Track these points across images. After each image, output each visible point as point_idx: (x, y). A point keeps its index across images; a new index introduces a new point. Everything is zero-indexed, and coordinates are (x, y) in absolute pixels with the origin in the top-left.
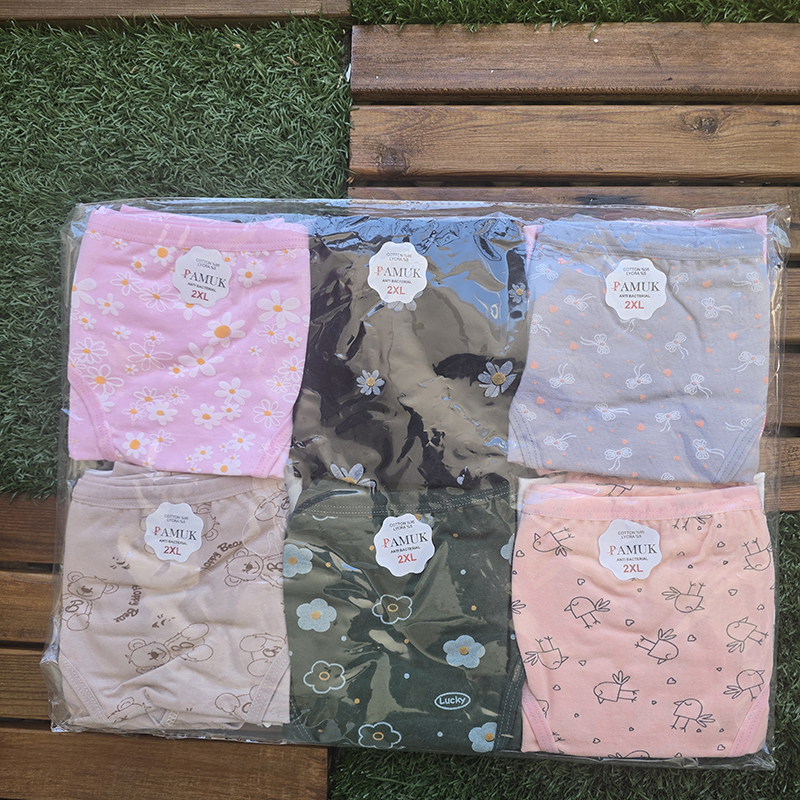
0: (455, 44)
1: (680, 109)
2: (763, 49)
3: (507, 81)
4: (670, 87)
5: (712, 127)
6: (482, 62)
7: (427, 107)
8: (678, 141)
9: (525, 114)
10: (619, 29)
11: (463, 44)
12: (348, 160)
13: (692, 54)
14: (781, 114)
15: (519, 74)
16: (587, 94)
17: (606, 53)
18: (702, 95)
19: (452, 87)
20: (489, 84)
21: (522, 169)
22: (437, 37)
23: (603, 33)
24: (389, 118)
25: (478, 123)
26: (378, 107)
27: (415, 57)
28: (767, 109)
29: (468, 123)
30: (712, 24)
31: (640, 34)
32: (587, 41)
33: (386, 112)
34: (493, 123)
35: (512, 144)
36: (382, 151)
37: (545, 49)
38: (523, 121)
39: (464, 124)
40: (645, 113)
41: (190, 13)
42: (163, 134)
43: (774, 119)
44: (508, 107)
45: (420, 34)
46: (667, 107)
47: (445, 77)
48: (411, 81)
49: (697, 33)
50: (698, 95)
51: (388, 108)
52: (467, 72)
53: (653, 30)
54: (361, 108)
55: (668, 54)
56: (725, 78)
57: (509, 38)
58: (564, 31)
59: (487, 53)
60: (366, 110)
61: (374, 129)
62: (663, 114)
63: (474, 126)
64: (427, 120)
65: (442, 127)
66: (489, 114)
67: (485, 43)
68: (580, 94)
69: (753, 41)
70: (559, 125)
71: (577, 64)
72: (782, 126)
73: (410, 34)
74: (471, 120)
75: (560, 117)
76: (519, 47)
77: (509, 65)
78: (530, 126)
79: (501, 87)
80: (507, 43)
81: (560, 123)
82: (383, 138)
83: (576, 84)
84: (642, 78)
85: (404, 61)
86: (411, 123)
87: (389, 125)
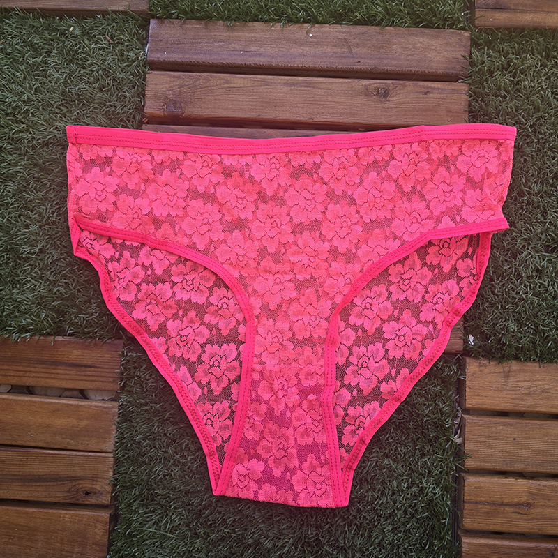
0: (218, 34)
1: (364, 82)
2: (420, 45)
3: (252, 59)
4: (359, 67)
5: (385, 94)
6: (236, 46)
7: (198, 74)
8: (363, 102)
9: (263, 81)
10: (327, 28)
11: (222, 34)
12: (143, 106)
13: (373, 46)
14: (430, 87)
15: (260, 55)
16: (305, 70)
17: (318, 44)
18: (380, 73)
19: (215, 62)
20: (240, 60)
21: (261, 117)
22: (207, 28)
23: (315, 31)
24: (172, 79)
25: (232, 85)
26: (165, 73)
27: (191, 40)
28: (422, 83)
29: (225, 86)
30: (387, 28)
31: (340, 32)
32: (305, 35)
33: (170, 76)
34: (242, 86)
35: (254, 100)
36: (166, 101)
37: (277, 39)
38: (261, 86)
39: (222, 86)
40: (342, 84)
41: (42, 6)
42: (19, 85)
43: (426, 90)
44: (252, 76)
45: (195, 26)
46: (356, 80)
47: (211, 55)
48: (188, 56)
49: (377, 33)
50: (377, 73)
51: (172, 73)
52: (225, 52)
53: (348, 30)
54: (153, 72)
55: (357, 45)
56: (394, 62)
57: (254, 31)
58: (290, 28)
59: (239, 40)
60: (158, 74)
61: (161, 87)
62: (353, 84)
63: (229, 88)
64: (198, 82)
65: (207, 87)
66: (239, 80)
67: (238, 34)
68: (300, 70)
69: (413, 39)
70: (285, 89)
71: (298, 50)
72: (431, 95)
73: (188, 26)
74: (227, 83)
75: (286, 84)
76: (260, 38)
77: (254, 48)
78: (266, 89)
79: (248, 63)
80: (253, 35)
82: (167, 92)
83: (297, 63)
84: (340, 61)
85: (184, 43)
86: (187, 84)
87: (172, 84)
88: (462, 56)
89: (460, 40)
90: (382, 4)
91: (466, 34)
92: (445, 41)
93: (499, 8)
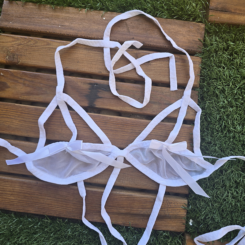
0: (45, 13)
2: (172, 30)
3: (65, 31)
6: (56, 21)
7: (30, 37)
10: (115, 15)
11: (48, 13)
13: (143, 29)
14: (177, 58)
15: (71, 29)
20: (58, 31)
21: (68, 68)
22: (39, 9)
23: (107, 16)
24: (14, 40)
25: (51, 47)
27: (28, 16)
32: (101, 18)
33: (12, 38)
36: (8, 53)
37: (83, 19)
39: (45, 47)
45: (32, 7)
46: (131, 50)
47: (40, 26)
48: (25, 26)
51: (14, 36)
52: (49, 25)
55: (133, 27)
57: (68, 13)
58: (92, 13)
59: (58, 18)
60: (5, 36)
61: (6, 44)
62: (129, 52)
63: (49, 48)
64: (30, 43)
65: (36, 46)
66: (56, 44)
67: (58, 14)
71: (95, 27)
72: (177, 63)
73: (27, 6)
74: (49, 45)
75: (86, 48)
76: (72, 17)
77: (67, 24)
79: (62, 33)
80: (67, 15)
81: (85, 51)
82: (10, 48)
84: (122, 36)
85: (23, 17)
86: (23, 43)
87: (13, 43)
88: (199, 40)
89: (198, 29)
90: (151, 2)
91: (202, 26)
92: (189, 29)
93: (224, 10)
